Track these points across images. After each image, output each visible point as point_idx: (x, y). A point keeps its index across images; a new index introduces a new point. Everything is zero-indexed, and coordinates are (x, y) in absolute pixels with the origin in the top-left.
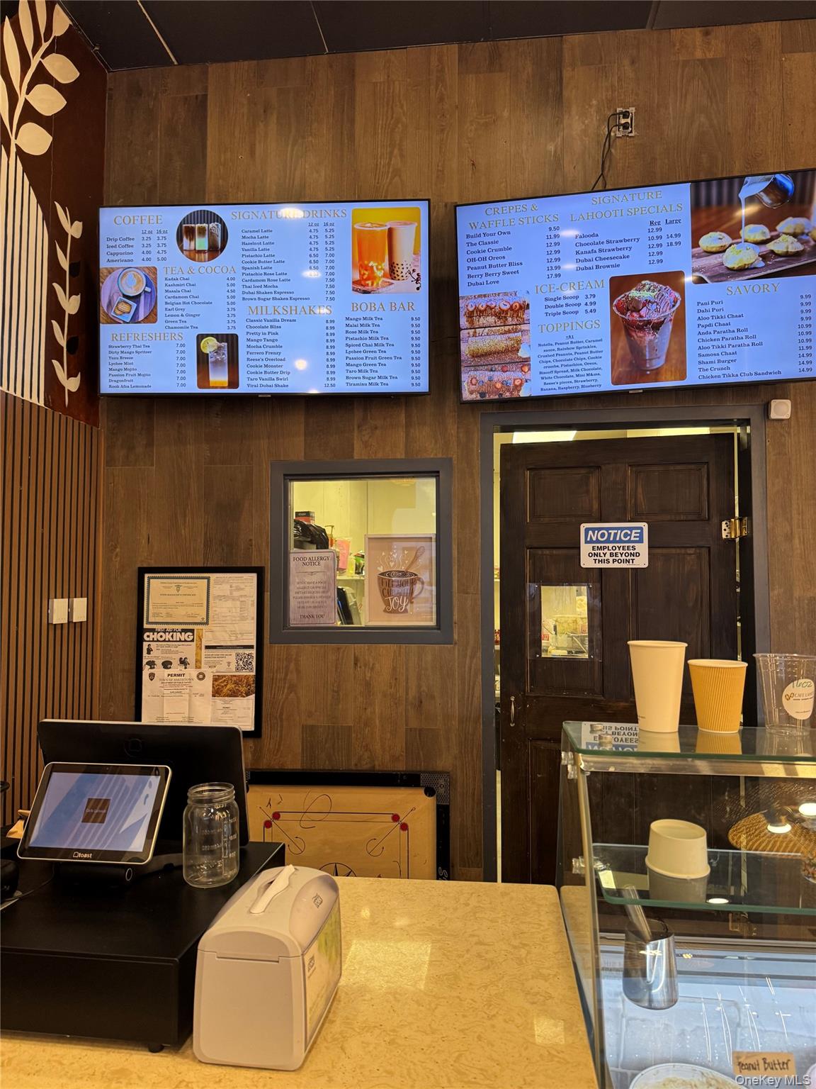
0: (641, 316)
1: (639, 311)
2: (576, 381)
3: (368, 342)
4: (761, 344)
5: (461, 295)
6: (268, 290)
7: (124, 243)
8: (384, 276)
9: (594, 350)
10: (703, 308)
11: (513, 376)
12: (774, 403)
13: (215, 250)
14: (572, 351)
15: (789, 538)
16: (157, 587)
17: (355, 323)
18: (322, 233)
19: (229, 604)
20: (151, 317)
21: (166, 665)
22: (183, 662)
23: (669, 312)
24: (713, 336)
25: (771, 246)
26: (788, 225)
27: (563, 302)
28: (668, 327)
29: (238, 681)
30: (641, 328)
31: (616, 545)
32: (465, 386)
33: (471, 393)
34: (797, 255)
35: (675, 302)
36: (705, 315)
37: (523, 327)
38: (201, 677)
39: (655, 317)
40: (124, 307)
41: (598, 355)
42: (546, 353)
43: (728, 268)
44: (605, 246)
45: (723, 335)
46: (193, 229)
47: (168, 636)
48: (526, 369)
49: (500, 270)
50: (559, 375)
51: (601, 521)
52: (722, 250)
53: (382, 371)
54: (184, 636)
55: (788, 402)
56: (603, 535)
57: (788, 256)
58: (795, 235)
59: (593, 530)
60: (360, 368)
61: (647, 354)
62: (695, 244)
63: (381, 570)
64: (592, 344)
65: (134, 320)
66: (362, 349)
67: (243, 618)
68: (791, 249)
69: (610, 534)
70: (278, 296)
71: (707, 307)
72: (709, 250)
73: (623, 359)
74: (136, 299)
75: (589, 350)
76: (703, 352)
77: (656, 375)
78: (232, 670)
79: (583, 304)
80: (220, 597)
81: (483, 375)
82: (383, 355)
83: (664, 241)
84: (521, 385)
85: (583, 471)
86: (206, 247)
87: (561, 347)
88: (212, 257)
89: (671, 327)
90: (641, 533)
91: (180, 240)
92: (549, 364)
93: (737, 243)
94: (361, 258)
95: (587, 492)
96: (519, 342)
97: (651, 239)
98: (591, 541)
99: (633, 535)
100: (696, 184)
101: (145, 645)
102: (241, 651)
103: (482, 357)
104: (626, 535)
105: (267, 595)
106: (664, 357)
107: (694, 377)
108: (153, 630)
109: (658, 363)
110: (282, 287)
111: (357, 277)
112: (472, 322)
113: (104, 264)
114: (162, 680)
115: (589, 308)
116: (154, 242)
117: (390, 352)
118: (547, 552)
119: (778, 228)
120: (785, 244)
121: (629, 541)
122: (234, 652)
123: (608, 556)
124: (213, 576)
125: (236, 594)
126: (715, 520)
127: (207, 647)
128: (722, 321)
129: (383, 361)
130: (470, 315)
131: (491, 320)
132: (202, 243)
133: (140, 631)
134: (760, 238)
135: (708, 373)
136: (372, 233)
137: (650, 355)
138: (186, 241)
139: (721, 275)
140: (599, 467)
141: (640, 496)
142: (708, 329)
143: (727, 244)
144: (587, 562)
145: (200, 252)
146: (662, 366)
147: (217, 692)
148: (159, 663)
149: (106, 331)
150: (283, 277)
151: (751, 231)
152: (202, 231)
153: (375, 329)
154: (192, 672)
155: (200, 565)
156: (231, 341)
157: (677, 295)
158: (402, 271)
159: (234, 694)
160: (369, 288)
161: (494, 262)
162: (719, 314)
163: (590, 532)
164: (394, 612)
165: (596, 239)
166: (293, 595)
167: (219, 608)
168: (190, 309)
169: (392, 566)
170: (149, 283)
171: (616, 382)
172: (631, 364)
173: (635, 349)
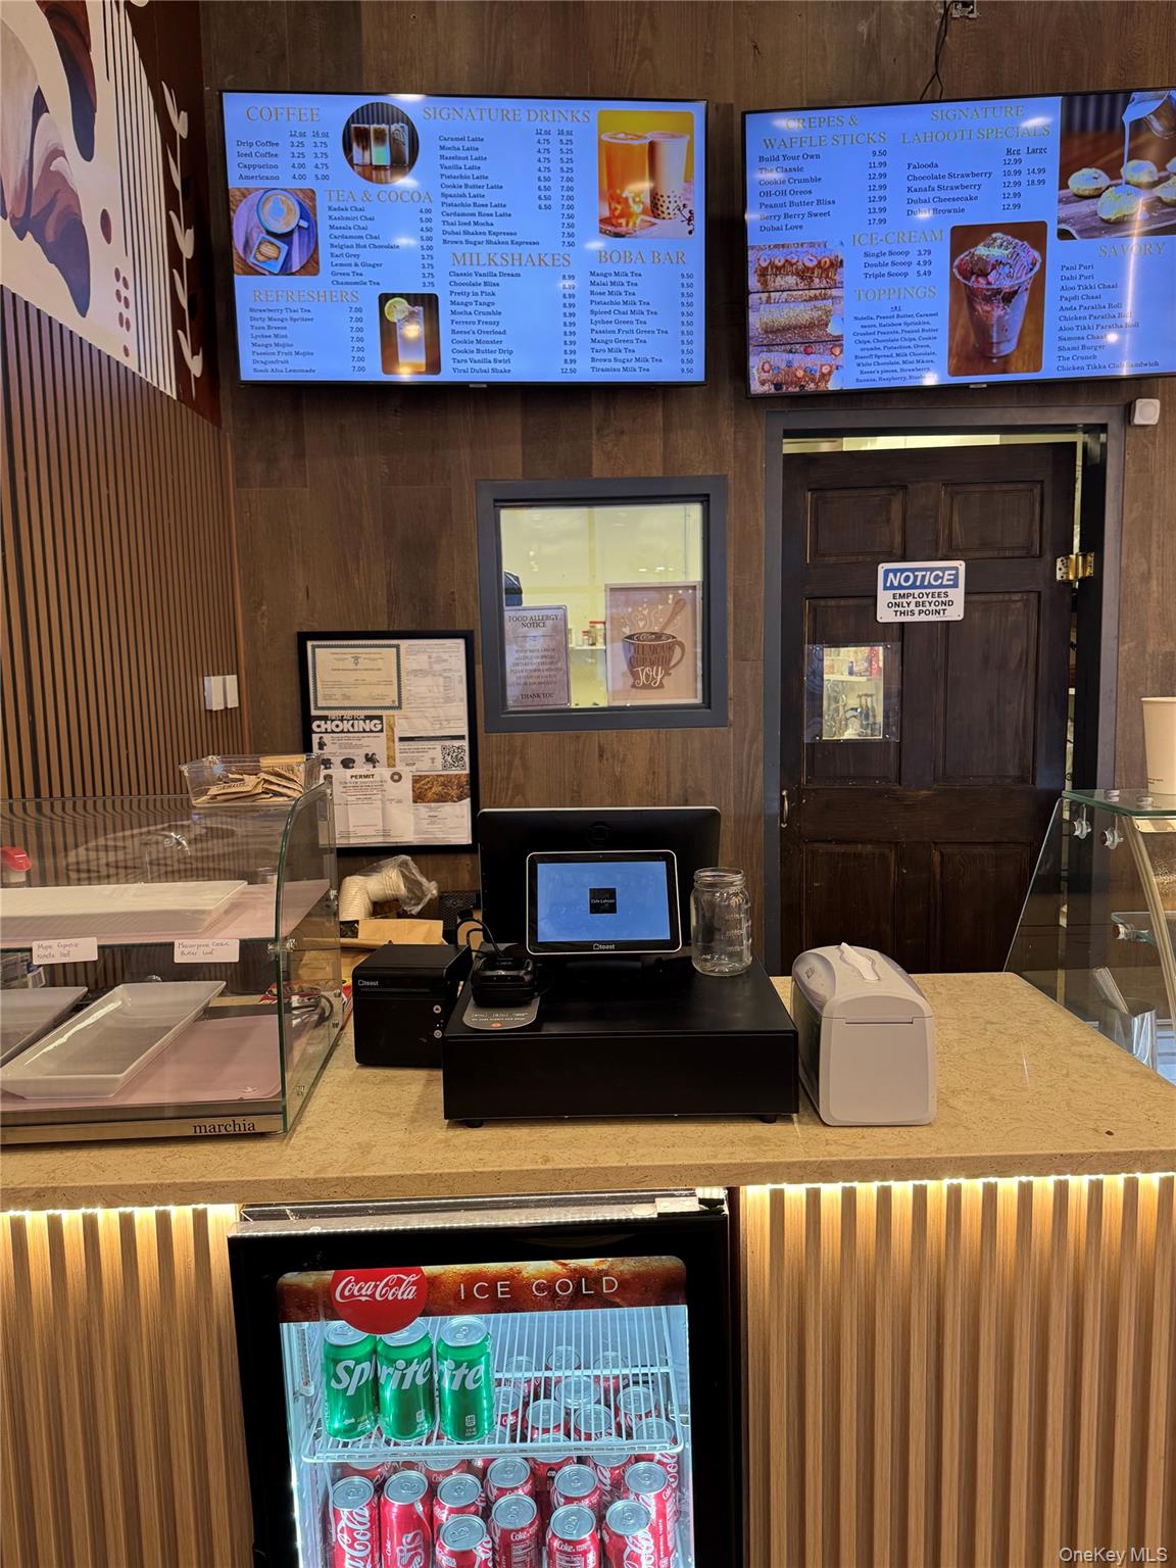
0: (989, 283)
1: (986, 275)
2: (902, 370)
3: (622, 308)
5: (749, 244)
6: (480, 229)
7: (263, 150)
8: (644, 212)
9: (926, 327)
10: (1068, 274)
11: (817, 361)
12: (1140, 403)
13: (399, 165)
14: (899, 329)
15: (1146, 578)
16: (326, 659)
17: (604, 280)
18: (555, 146)
19: (429, 680)
20: (311, 266)
21: (347, 763)
22: (370, 759)
23: (1026, 279)
24: (1078, 313)
25: (1159, 191)
27: (888, 259)
28: (1023, 299)
29: (447, 782)
30: (988, 300)
31: (923, 591)
32: (754, 373)
33: (763, 383)
35: (1034, 264)
36: (1071, 284)
37: (834, 292)
38: (397, 777)
39: (1006, 285)
40: (269, 250)
41: (931, 334)
42: (864, 331)
43: (1103, 220)
44: (947, 182)
45: (1091, 312)
46: (367, 131)
47: (346, 726)
48: (837, 351)
49: (805, 210)
50: (881, 360)
51: (904, 559)
52: (1097, 195)
53: (641, 351)
54: (368, 725)
55: (1157, 403)
56: (907, 579)
59: (895, 571)
60: (610, 346)
61: (995, 335)
62: (1064, 185)
63: (627, 631)
64: (925, 319)
65: (285, 270)
66: (612, 317)
67: (448, 700)
69: (916, 577)
70: (494, 238)
71: (1073, 273)
72: (1081, 193)
73: (964, 341)
74: (286, 237)
75: (920, 327)
76: (1066, 334)
77: (1005, 365)
78: (437, 768)
79: (915, 262)
80: (415, 672)
81: (778, 358)
82: (642, 327)
83: (1023, 178)
84: (830, 373)
85: (883, 492)
86: (387, 160)
87: (884, 322)
88: (397, 177)
89: (1026, 299)
90: (956, 576)
91: (348, 149)
92: (868, 346)
93: (1116, 185)
94: (611, 185)
95: (888, 520)
96: (828, 313)
97: (1007, 174)
98: (892, 587)
99: (946, 577)
100: (1069, 97)
101: (315, 738)
102: (448, 743)
103: (778, 336)
104: (937, 578)
105: (479, 669)
106: (1015, 340)
107: (1051, 368)
108: (325, 718)
109: (1008, 348)
110: (499, 224)
111: (607, 214)
112: (765, 283)
113: (234, 182)
114: (344, 784)
115: (922, 269)
116: (309, 150)
117: (652, 323)
118: (832, 603)
119: (1168, 166)
121: (941, 586)
122: (438, 745)
123: (912, 606)
124: (404, 644)
125: (437, 667)
126: (1048, 557)
127: (402, 739)
128: (1090, 292)
129: (642, 337)
130: (763, 273)
131: (791, 280)
132: (380, 155)
133: (307, 720)
134: (1145, 179)
135: (1070, 363)
136: (628, 148)
137: (999, 337)
138: (356, 149)
139: (1094, 229)
140: (905, 487)
141: (956, 526)
142: (1075, 303)
143: (1104, 186)
144: (885, 614)
145: (378, 168)
146: (1012, 353)
147: (419, 797)
148: (336, 761)
150: (500, 210)
151: (1135, 169)
152: (380, 137)
153: (631, 289)
154: (383, 772)
155: (384, 628)
156: (428, 304)
157: (1036, 254)
158: (668, 206)
159: (442, 798)
160: (623, 230)
161: (797, 199)
162: (1087, 282)
163: (891, 575)
164: (645, 687)
165: (935, 171)
166: (508, 670)
167: (414, 687)
168: (367, 255)
169: (641, 626)
170: (304, 215)
171: (954, 372)
172: (974, 349)
173: (982, 329)
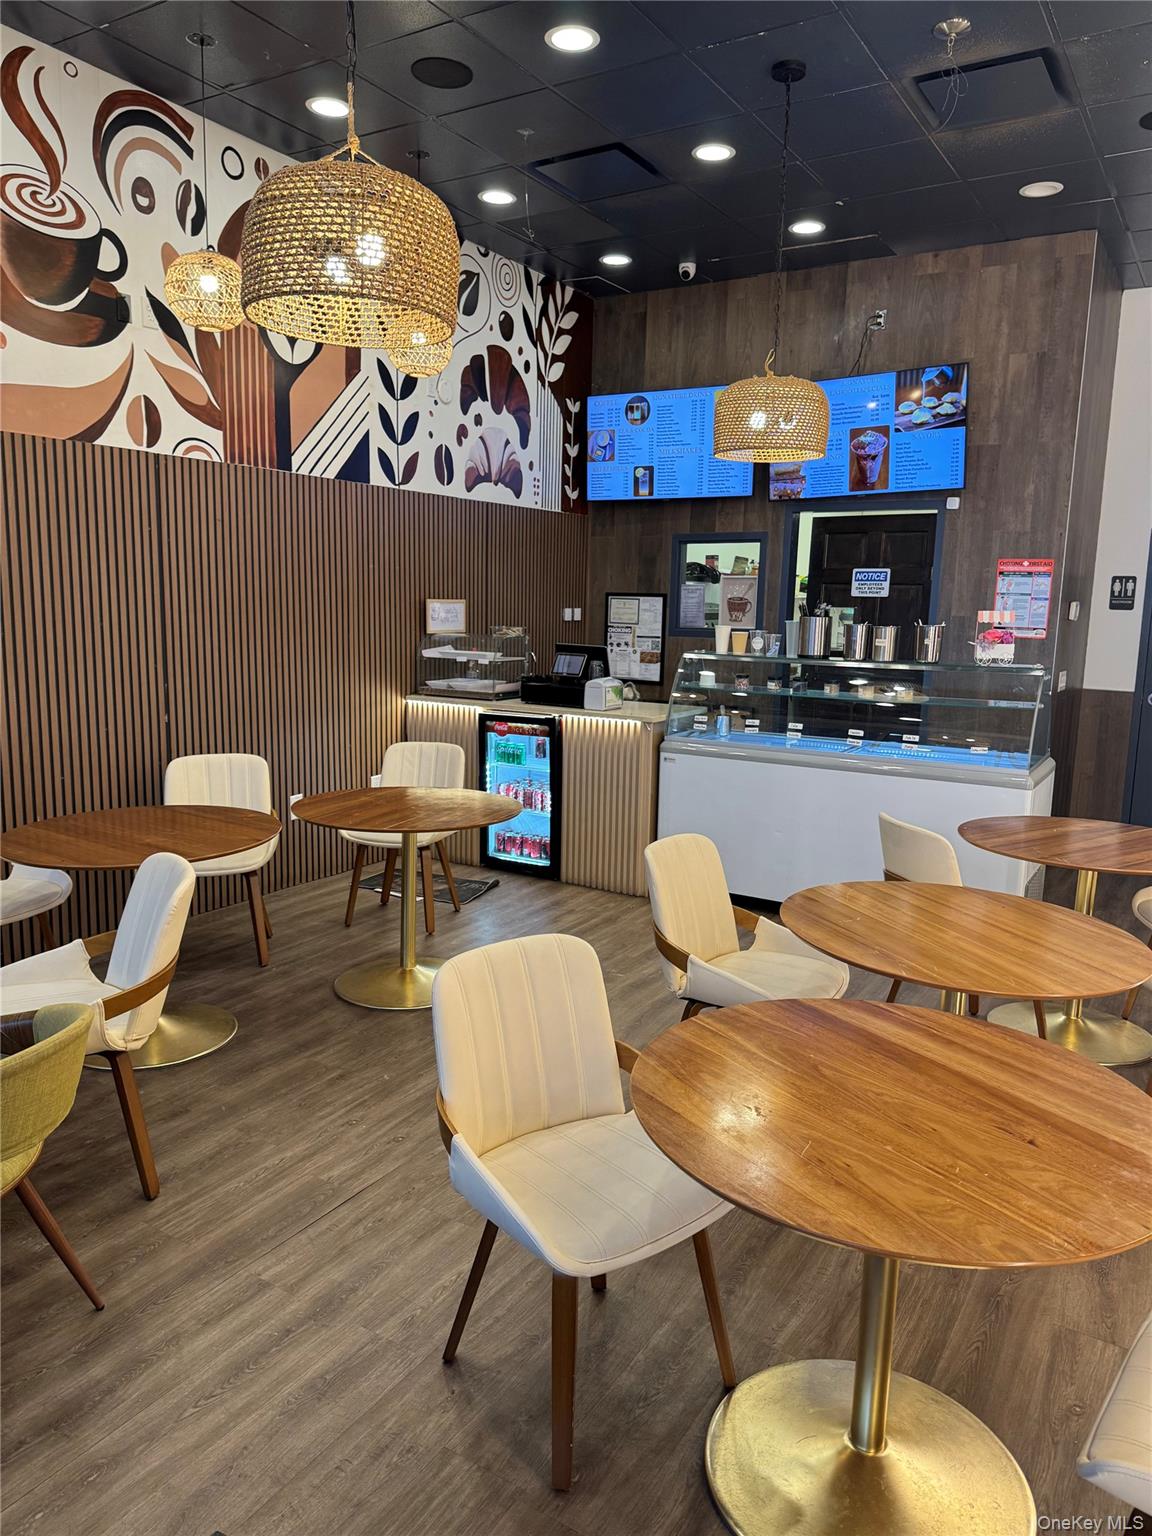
1: (864, 449)
2: (831, 491)
4: (930, 468)
6: (670, 440)
7: (599, 416)
10: (900, 447)
11: (797, 486)
12: (948, 500)
13: (643, 419)
16: (615, 603)
18: (699, 406)
19: (649, 614)
21: (619, 645)
22: (626, 644)
23: (881, 450)
24: (903, 464)
25: (938, 410)
26: (949, 397)
28: (880, 458)
29: (652, 655)
30: (865, 459)
31: (872, 582)
32: (772, 493)
33: (775, 495)
34: (953, 415)
36: (900, 451)
38: (635, 652)
39: (873, 453)
40: (599, 453)
43: (914, 424)
44: (848, 411)
45: (909, 463)
46: (633, 406)
47: (619, 630)
51: (867, 567)
52: (911, 413)
53: (727, 484)
54: (627, 630)
55: (957, 499)
56: (865, 576)
57: (948, 416)
58: (952, 403)
60: (716, 483)
62: (897, 409)
63: (729, 596)
65: (604, 460)
66: (716, 472)
67: (656, 622)
68: (949, 412)
69: (869, 576)
70: (675, 443)
71: (902, 446)
73: (855, 476)
76: (899, 473)
78: (649, 650)
79: (836, 444)
80: (645, 610)
81: (780, 486)
83: (879, 408)
84: (802, 492)
86: (639, 417)
87: (823, 470)
88: (642, 423)
90: (886, 576)
91: (627, 414)
93: (919, 408)
98: (858, 580)
99: (882, 576)
100: (899, 372)
101: (609, 634)
102: (654, 639)
103: (781, 476)
104: (877, 576)
105: (668, 610)
107: (892, 488)
108: (612, 627)
109: (874, 479)
110: (677, 438)
113: (589, 429)
114: (617, 653)
115: (839, 447)
116: (614, 415)
117: (732, 473)
120: (947, 409)
121: (879, 580)
122: (650, 640)
123: (866, 589)
124: (641, 598)
125: (652, 608)
127: (638, 637)
128: (909, 455)
129: (728, 479)
132: (637, 415)
133: (607, 627)
134: (932, 405)
135: (902, 485)
138: (629, 413)
139: (910, 427)
142: (903, 459)
143: (913, 409)
144: (855, 593)
145: (636, 420)
147: (642, 661)
148: (615, 644)
149: (590, 465)
150: (678, 432)
151: (928, 401)
152: (638, 408)
154: (630, 649)
155: (636, 592)
156: (650, 469)
157: (886, 439)
159: (650, 662)
163: (858, 575)
164: (735, 620)
165: (843, 407)
166: (682, 610)
167: (645, 616)
168: (631, 453)
169: (735, 594)
170: (611, 439)
171: (852, 490)
172: (860, 480)
173: (862, 471)
